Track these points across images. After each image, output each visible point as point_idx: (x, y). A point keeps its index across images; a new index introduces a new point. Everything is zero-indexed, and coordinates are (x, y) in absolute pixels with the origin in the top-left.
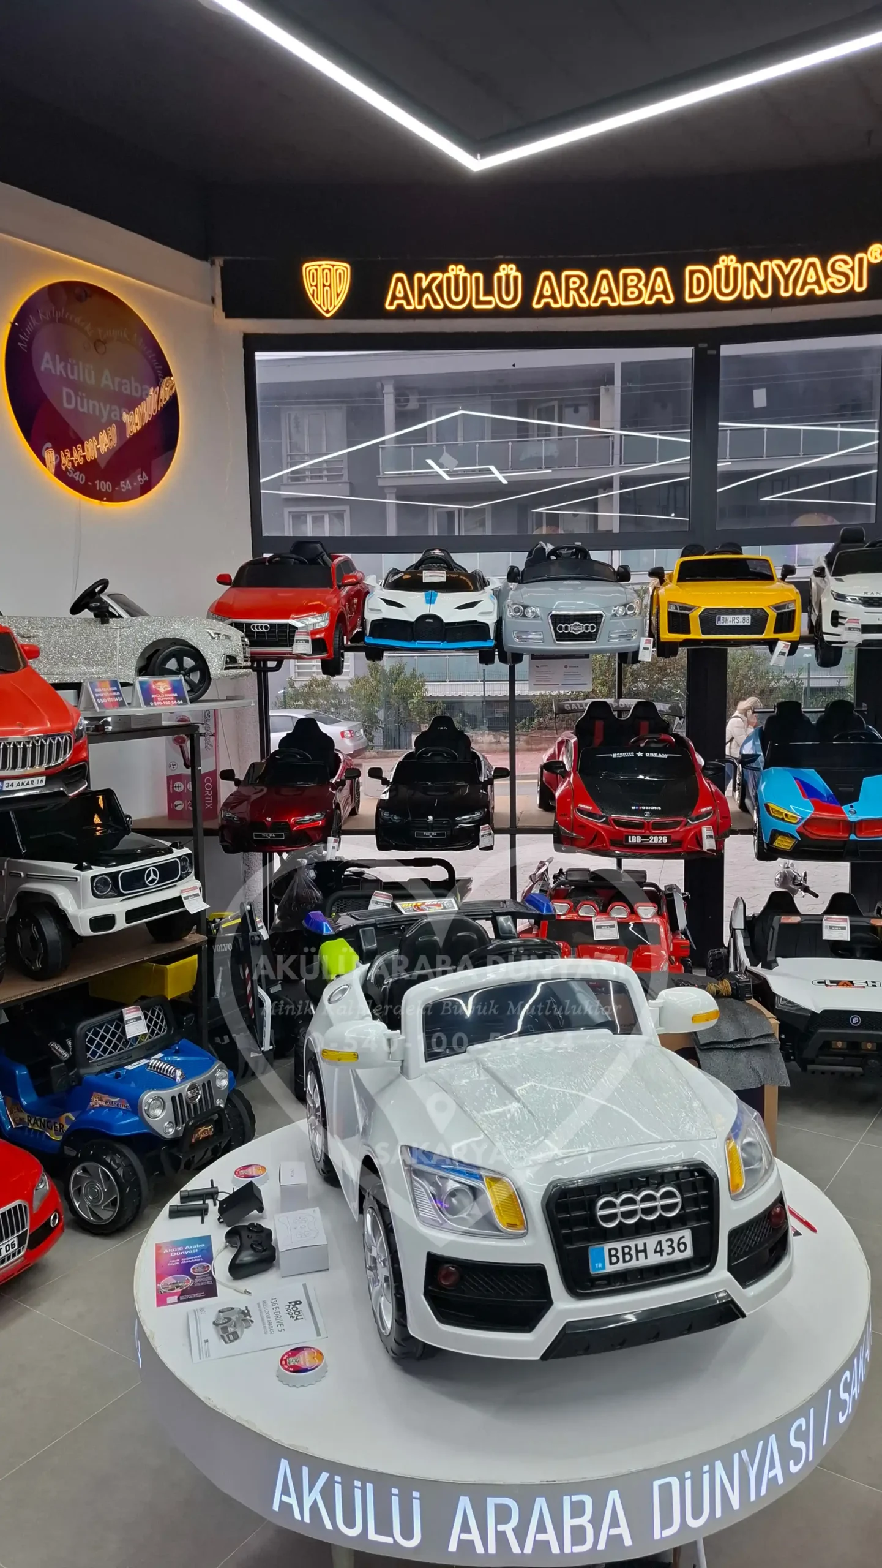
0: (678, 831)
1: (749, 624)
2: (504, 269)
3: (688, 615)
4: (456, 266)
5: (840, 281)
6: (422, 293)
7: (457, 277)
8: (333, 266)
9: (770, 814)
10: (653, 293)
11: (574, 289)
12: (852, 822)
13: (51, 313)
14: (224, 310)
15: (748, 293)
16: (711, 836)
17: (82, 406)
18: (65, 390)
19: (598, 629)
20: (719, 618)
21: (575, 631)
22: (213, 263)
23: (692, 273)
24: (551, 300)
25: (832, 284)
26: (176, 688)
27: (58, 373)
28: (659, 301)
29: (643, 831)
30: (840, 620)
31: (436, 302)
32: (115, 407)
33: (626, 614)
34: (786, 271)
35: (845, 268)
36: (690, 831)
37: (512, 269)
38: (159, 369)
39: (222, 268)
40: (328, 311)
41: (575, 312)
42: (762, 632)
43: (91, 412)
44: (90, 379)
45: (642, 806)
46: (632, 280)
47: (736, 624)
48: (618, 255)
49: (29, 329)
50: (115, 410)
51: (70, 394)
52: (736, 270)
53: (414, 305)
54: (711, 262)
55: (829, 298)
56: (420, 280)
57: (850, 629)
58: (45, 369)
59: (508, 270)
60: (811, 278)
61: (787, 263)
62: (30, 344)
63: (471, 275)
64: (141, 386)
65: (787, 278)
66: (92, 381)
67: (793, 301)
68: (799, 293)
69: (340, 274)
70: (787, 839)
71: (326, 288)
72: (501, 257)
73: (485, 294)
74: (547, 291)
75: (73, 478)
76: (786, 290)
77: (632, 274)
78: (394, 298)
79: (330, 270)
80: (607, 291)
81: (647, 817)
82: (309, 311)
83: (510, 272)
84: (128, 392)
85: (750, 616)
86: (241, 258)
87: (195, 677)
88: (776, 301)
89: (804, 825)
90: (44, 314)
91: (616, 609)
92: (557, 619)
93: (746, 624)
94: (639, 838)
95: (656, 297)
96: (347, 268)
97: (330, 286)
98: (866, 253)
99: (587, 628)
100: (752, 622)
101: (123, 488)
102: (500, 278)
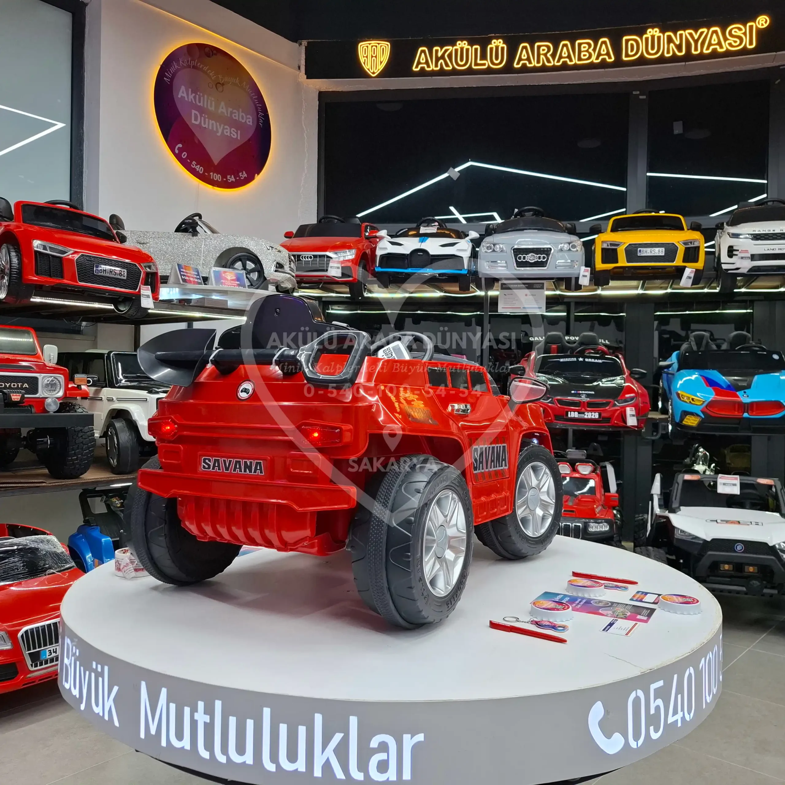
0: (606, 409)
1: (663, 254)
2: (495, 43)
3: (616, 249)
4: (462, 42)
5: (735, 42)
6: (437, 59)
7: (462, 49)
8: (379, 44)
9: (680, 399)
10: (599, 55)
11: (543, 54)
12: (745, 403)
13: (188, 61)
14: (306, 74)
15: (668, 52)
16: (633, 415)
17: (205, 124)
18: (194, 112)
19: (548, 259)
20: (640, 251)
21: (529, 259)
22: (300, 44)
23: (627, 41)
24: (527, 62)
25: (730, 44)
26: (238, 279)
27: (190, 101)
28: (604, 60)
29: (580, 408)
30: (735, 253)
31: (447, 65)
32: (226, 127)
33: (570, 250)
34: (696, 37)
35: (739, 33)
36: (617, 410)
37: (500, 42)
38: (260, 107)
39: (306, 47)
40: (374, 73)
41: (544, 69)
42: (673, 261)
43: (210, 128)
44: (211, 106)
45: (579, 391)
46: (584, 47)
47: (653, 255)
48: (575, 31)
49: (172, 70)
50: (227, 129)
51: (197, 115)
52: (659, 38)
53: (432, 67)
54: (641, 32)
55: (728, 54)
56: (437, 51)
57: (742, 258)
58: (181, 96)
59: (498, 43)
60: (714, 40)
61: (696, 33)
62: (172, 79)
63: (472, 47)
64: (246, 115)
65: (696, 42)
66: (213, 109)
67: (701, 56)
68: (705, 51)
69: (383, 49)
70: (693, 418)
71: (373, 58)
72: (493, 35)
73: (481, 60)
74: (524, 56)
75: (195, 169)
76: (696, 49)
77: (584, 43)
78: (419, 63)
79: (376, 46)
80: (566, 55)
81: (584, 399)
82: (361, 73)
83: (498, 44)
84: (237, 118)
85: (664, 249)
86: (319, 41)
87: (254, 276)
88: (688, 57)
89: (706, 406)
90: (183, 62)
91: (563, 245)
92: (517, 252)
93: (661, 254)
94: (576, 413)
95: (601, 58)
96: (388, 45)
97: (376, 57)
98: (755, 22)
99: (540, 258)
100: (665, 253)
101: (229, 180)
102: (491, 49)
